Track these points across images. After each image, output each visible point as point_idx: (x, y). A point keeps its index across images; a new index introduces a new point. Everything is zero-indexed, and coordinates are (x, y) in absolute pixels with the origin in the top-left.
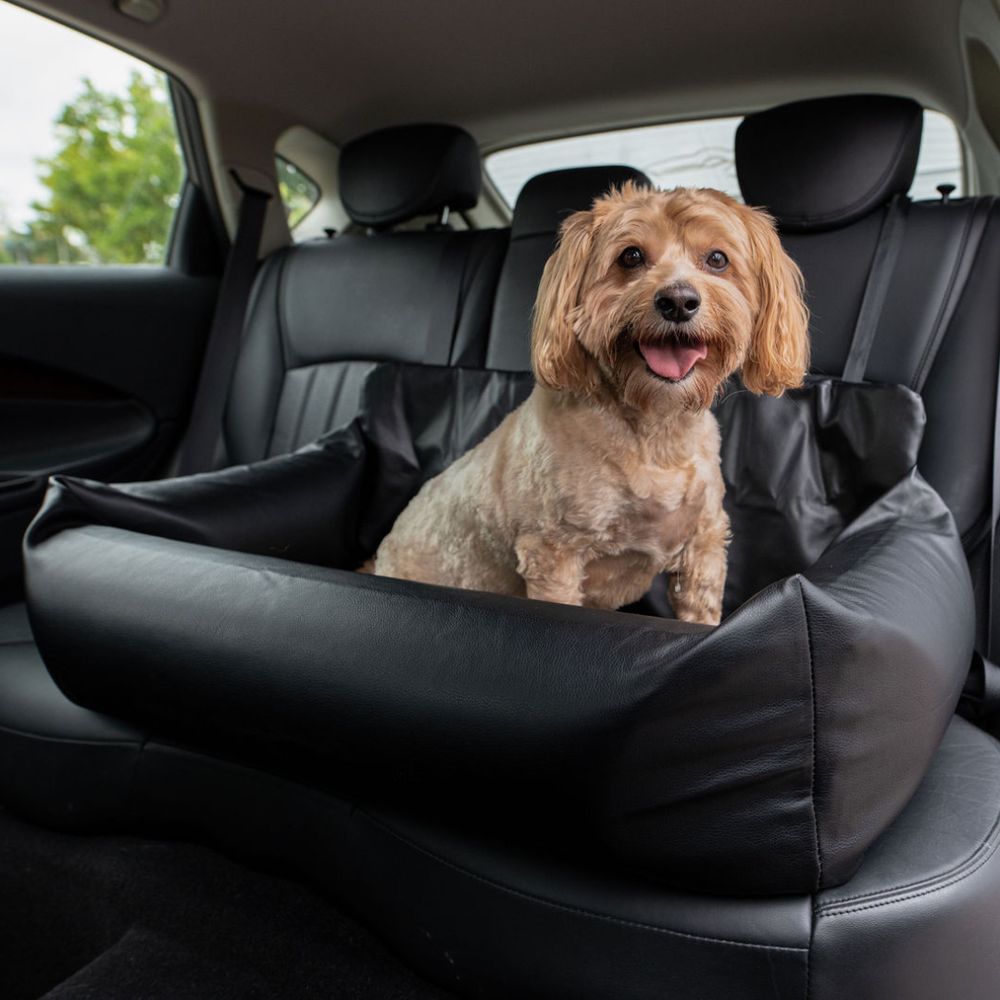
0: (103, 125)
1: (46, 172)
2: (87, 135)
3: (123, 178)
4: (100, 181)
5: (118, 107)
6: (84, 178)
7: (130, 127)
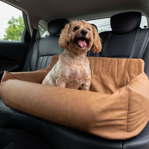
0: (15, 24)
1: (6, 30)
2: (12, 25)
3: (17, 31)
4: (14, 32)
5: (17, 21)
6: (11, 31)
7: (18, 24)
